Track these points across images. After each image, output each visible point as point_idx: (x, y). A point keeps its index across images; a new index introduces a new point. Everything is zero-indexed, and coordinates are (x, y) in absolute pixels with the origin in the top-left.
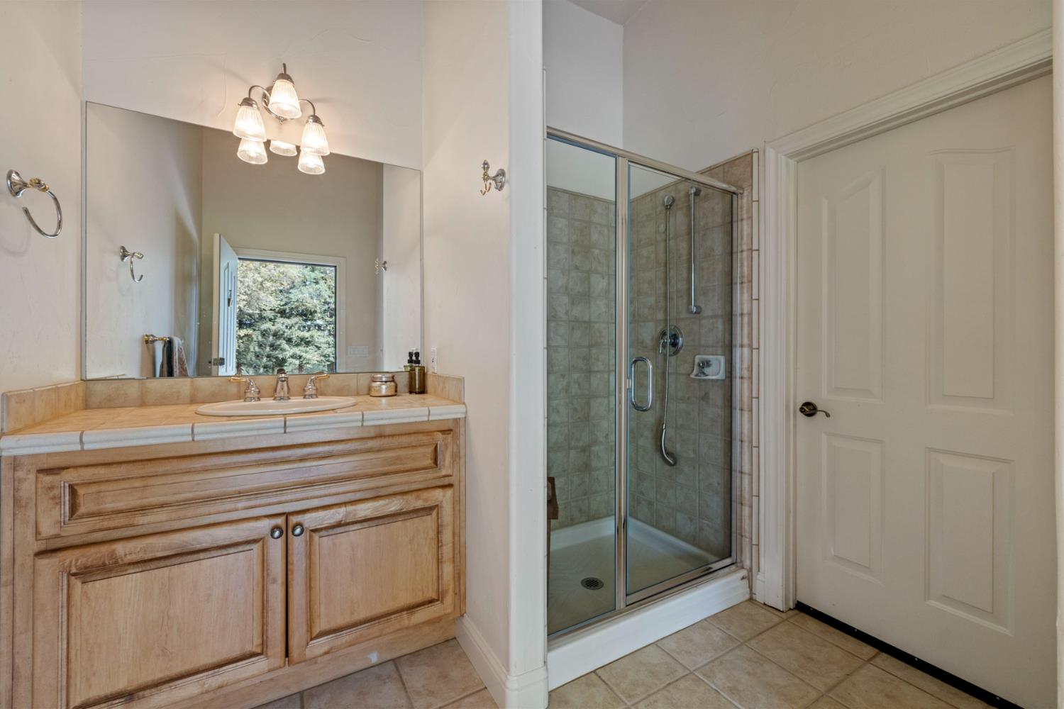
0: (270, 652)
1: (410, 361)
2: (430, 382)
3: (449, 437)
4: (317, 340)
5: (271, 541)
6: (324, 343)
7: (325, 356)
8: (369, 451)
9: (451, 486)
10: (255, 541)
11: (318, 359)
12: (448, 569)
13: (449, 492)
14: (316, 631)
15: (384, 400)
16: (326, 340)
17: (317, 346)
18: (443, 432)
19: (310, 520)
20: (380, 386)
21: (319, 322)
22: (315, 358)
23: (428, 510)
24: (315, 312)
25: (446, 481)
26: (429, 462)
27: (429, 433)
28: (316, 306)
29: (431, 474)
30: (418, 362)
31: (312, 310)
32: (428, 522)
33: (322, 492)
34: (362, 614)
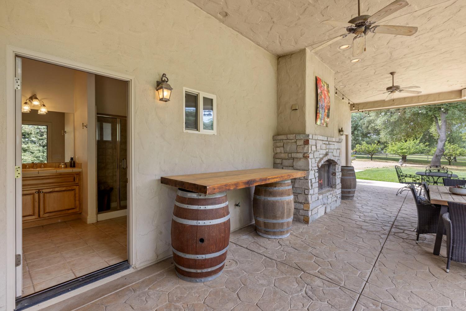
0: (35, 215)
1: (71, 160)
2: (76, 164)
3: (78, 175)
4: (31, 149)
5: (36, 194)
6: (37, 150)
7: (36, 157)
8: (58, 178)
9: (78, 185)
10: (32, 194)
11: (32, 159)
12: (77, 202)
13: (78, 187)
14: (46, 212)
15: (63, 169)
16: (38, 148)
17: (31, 152)
18: (76, 174)
19: (44, 191)
20: (62, 166)
21: (34, 139)
22: (30, 159)
23: (73, 190)
24: (31, 134)
25: (77, 184)
26: (73, 180)
27: (72, 174)
28: (31, 131)
29: (73, 183)
30: (73, 160)
31: (29, 133)
32: (73, 192)
33: (47, 185)
34: (56, 210)
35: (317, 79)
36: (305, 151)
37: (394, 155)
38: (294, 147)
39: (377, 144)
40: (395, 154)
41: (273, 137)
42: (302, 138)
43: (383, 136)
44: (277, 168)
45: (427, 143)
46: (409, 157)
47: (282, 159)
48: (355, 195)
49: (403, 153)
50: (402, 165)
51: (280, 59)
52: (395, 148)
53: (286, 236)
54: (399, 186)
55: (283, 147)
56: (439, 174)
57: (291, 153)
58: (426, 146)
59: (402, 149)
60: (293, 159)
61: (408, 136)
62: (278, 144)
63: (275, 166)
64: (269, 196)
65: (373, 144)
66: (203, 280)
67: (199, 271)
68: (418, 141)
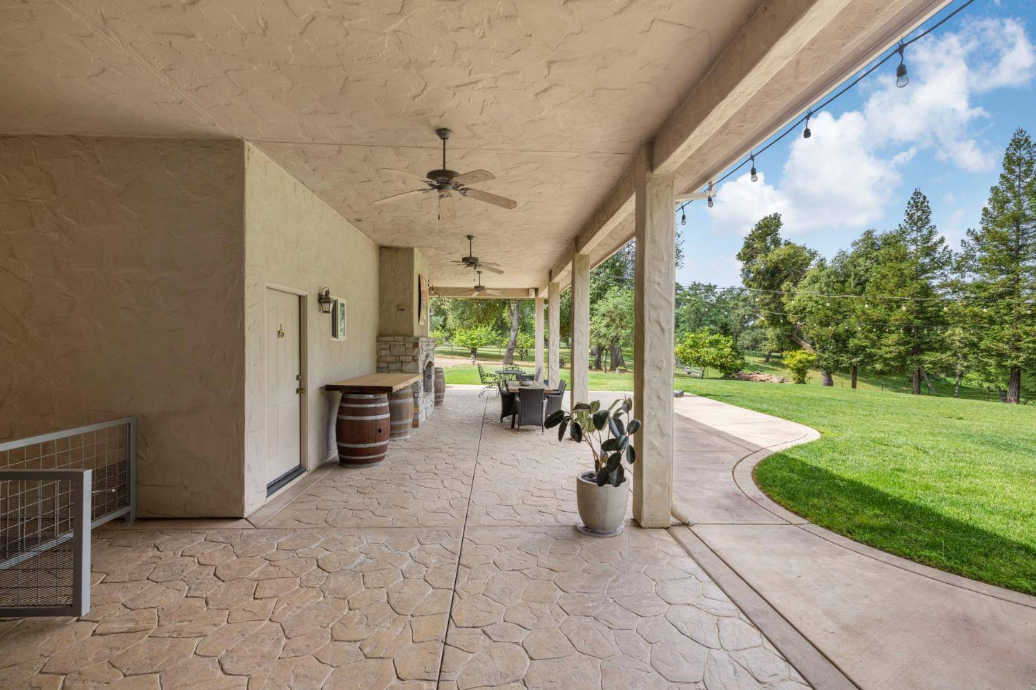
35: (419, 276)
36: (414, 354)
37: (463, 348)
38: (403, 349)
39: (441, 331)
40: (464, 346)
41: (378, 337)
42: (412, 340)
43: (451, 321)
44: (382, 372)
45: (499, 332)
46: (480, 350)
47: (388, 363)
48: (444, 400)
49: (473, 344)
50: (474, 362)
51: (383, 249)
52: (464, 338)
53: (408, 436)
54: (480, 388)
55: (390, 349)
56: (512, 372)
57: (399, 356)
58: (499, 335)
59: (472, 339)
60: (402, 362)
61: (480, 321)
62: (383, 346)
63: (379, 370)
64: (396, 399)
65: (435, 331)
66: (377, 463)
67: (376, 456)
68: (490, 329)
